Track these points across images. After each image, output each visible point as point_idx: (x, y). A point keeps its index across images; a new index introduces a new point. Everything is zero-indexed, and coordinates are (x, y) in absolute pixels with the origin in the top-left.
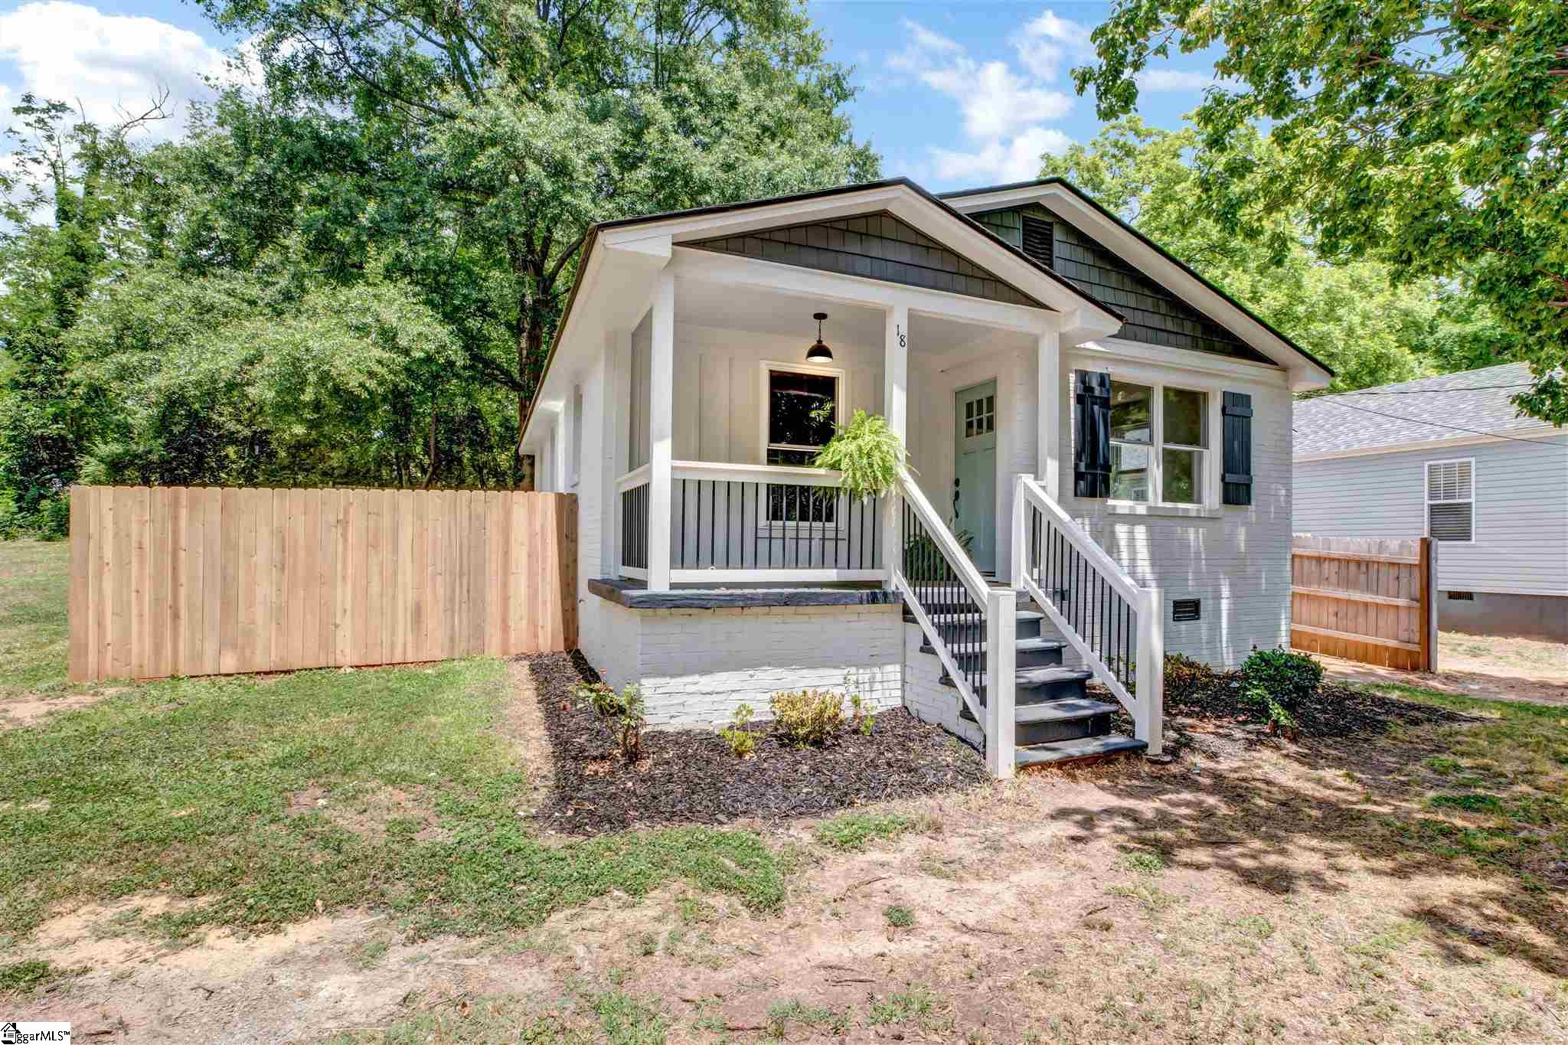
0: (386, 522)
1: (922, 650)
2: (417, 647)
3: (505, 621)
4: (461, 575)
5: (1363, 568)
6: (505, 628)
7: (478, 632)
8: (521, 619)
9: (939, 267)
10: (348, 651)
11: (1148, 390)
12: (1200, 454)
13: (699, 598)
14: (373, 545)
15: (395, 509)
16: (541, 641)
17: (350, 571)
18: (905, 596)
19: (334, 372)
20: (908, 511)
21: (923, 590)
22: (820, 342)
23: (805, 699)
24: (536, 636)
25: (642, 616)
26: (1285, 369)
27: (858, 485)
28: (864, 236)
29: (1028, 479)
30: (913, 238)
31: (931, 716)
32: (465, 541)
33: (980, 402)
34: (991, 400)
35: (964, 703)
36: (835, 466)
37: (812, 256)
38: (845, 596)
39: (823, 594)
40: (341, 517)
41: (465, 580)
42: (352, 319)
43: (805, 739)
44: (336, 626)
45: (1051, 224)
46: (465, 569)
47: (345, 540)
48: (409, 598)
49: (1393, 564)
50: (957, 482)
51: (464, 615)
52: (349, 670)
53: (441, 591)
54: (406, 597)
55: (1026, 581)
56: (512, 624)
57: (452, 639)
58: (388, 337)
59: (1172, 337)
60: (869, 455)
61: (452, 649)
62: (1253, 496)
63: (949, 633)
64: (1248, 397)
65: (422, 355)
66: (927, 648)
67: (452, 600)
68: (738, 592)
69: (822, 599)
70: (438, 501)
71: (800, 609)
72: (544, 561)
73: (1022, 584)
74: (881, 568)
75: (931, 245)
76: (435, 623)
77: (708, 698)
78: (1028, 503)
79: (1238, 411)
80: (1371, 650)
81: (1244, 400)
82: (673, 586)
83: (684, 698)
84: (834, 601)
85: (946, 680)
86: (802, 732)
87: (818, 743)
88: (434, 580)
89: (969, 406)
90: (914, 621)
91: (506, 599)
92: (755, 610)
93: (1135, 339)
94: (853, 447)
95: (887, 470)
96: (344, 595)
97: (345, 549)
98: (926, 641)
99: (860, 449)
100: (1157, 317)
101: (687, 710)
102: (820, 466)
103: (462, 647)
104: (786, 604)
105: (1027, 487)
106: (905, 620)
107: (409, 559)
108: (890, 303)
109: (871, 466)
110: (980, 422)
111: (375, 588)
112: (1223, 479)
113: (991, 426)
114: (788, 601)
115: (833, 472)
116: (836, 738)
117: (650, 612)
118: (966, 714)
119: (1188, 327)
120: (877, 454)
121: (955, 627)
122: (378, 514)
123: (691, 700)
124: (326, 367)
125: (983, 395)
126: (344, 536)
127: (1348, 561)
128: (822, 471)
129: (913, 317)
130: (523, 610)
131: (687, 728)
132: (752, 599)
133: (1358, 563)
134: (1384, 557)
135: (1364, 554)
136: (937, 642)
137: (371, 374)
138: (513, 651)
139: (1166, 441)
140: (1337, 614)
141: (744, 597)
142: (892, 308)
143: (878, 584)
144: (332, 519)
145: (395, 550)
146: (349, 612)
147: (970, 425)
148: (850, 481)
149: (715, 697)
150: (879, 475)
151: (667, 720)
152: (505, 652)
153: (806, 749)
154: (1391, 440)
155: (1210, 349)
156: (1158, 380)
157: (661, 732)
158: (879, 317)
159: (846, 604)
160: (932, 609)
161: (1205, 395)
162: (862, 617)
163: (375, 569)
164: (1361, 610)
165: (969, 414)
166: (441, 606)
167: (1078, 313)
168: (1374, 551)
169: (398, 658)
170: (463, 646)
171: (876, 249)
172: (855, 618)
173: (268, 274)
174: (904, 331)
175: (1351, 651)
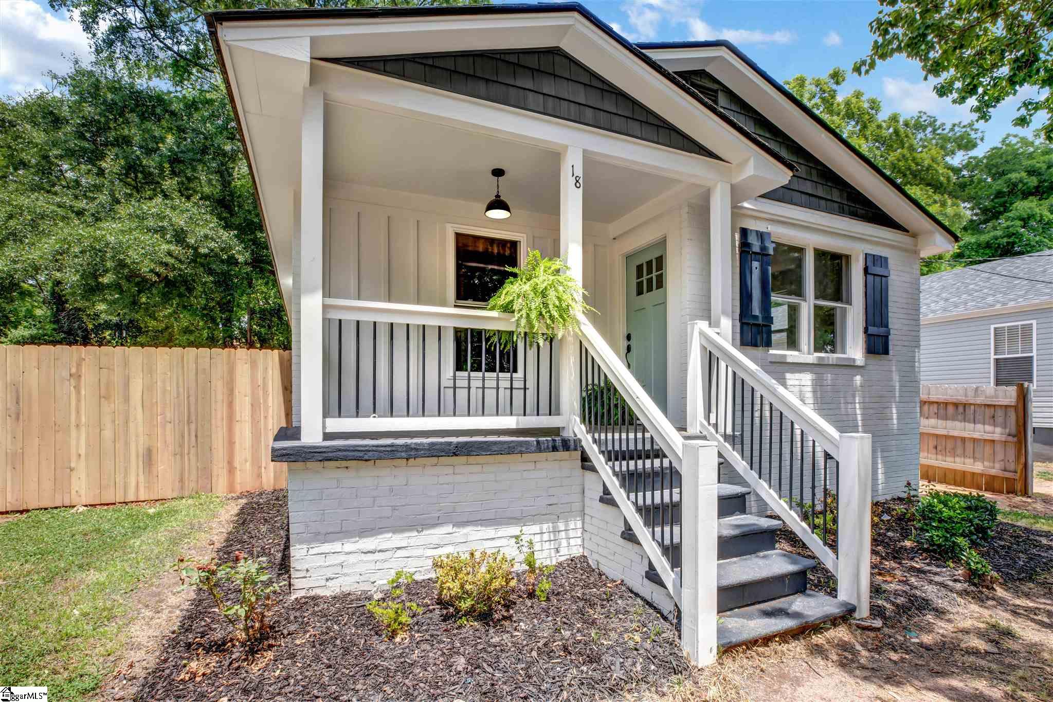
0: (117, 378)
1: (602, 500)
2: (148, 488)
3: (230, 463)
4: (189, 422)
5: (961, 409)
6: (231, 470)
7: (206, 473)
8: (246, 461)
9: (615, 111)
10: (83, 492)
11: (801, 250)
12: (844, 311)
13: (355, 449)
14: (104, 396)
15: (126, 363)
16: (264, 480)
17: (83, 419)
18: (584, 443)
19: (128, 261)
20: (584, 354)
21: (603, 436)
22: (498, 196)
23: (474, 562)
24: (259, 476)
25: (290, 470)
26: (914, 236)
27: (532, 327)
28: (535, 72)
29: (703, 325)
30: (585, 79)
31: (612, 569)
32: (192, 392)
33: (649, 263)
34: (660, 261)
35: (650, 564)
36: (508, 309)
37: (482, 87)
38: (521, 444)
39: (495, 443)
40: (74, 370)
41: (193, 426)
42: (151, 223)
43: (469, 613)
44: (72, 470)
45: (716, 91)
46: (193, 418)
47: (78, 392)
48: (141, 442)
49: (989, 406)
50: (629, 337)
51: (193, 458)
52: (82, 509)
53: (169, 439)
54: (137, 445)
55: (702, 425)
56: (237, 464)
57: (181, 480)
58: (180, 237)
59: (823, 202)
60: (544, 294)
61: (182, 488)
62: (890, 347)
63: (632, 481)
64: (886, 259)
65: (207, 251)
66: (607, 499)
67: (181, 446)
68: (401, 441)
69: (495, 448)
70: (166, 357)
71: (472, 459)
72: (266, 410)
73: (699, 428)
74: (559, 414)
75: (606, 87)
76: (165, 466)
77: (370, 557)
78: (703, 348)
79: (878, 270)
80: (969, 478)
81: (882, 261)
82: (327, 436)
83: (342, 558)
84: (510, 449)
85: (629, 535)
86: (465, 605)
87: (485, 617)
88: (164, 427)
89: (639, 268)
90: (593, 469)
91: (231, 443)
92: (420, 461)
93: (791, 203)
94: (527, 287)
95: (564, 311)
96: (79, 442)
97: (78, 401)
98: (606, 491)
99: (535, 289)
100: (808, 183)
101: (345, 571)
102: (493, 309)
103: (191, 485)
104: (455, 454)
105: (702, 334)
106: (583, 468)
107: (140, 410)
108: (565, 142)
109: (546, 305)
110: (650, 281)
111: (108, 434)
112: (866, 330)
113: (660, 284)
114: (458, 451)
115: (506, 315)
116: (507, 607)
117: (299, 465)
118: (652, 576)
119: (836, 195)
120: (552, 294)
121: (639, 475)
122: (108, 368)
123: (352, 559)
124: (122, 257)
125: (653, 255)
126: (77, 388)
127: (946, 404)
128: (495, 314)
129: (589, 160)
130: (248, 454)
131: (346, 589)
132: (416, 450)
133: (956, 405)
134: (980, 400)
135: (962, 398)
136: (619, 493)
137: (162, 264)
138: (239, 489)
139: (816, 298)
140: (936, 448)
141: (407, 448)
142: (566, 147)
143: (556, 431)
144: (66, 374)
145: (127, 399)
146: (83, 457)
147: (640, 285)
148: (523, 322)
149: (378, 556)
150: (556, 314)
151: (323, 583)
152: (231, 489)
153: (470, 626)
154: (961, 309)
155: (854, 215)
156: (811, 241)
157: (314, 598)
158: (554, 157)
159: (521, 453)
160: (613, 456)
161: (848, 257)
162: (538, 465)
163: (107, 420)
164: (959, 443)
165: (639, 274)
166: (171, 448)
167: (752, 159)
168: (971, 394)
169: (131, 497)
170: (193, 485)
171: (548, 86)
172: (532, 466)
173: (92, 192)
174: (579, 172)
175: (950, 476)
